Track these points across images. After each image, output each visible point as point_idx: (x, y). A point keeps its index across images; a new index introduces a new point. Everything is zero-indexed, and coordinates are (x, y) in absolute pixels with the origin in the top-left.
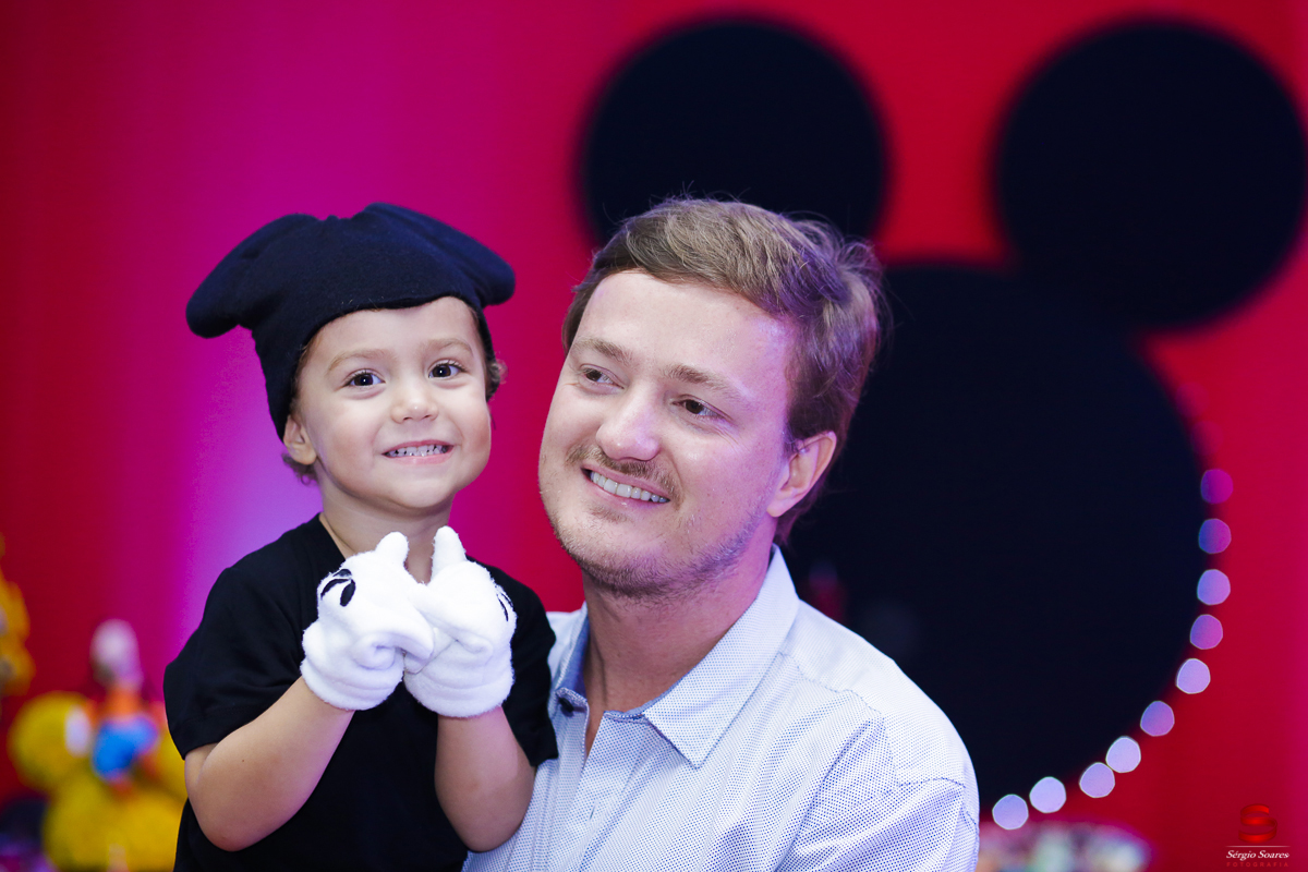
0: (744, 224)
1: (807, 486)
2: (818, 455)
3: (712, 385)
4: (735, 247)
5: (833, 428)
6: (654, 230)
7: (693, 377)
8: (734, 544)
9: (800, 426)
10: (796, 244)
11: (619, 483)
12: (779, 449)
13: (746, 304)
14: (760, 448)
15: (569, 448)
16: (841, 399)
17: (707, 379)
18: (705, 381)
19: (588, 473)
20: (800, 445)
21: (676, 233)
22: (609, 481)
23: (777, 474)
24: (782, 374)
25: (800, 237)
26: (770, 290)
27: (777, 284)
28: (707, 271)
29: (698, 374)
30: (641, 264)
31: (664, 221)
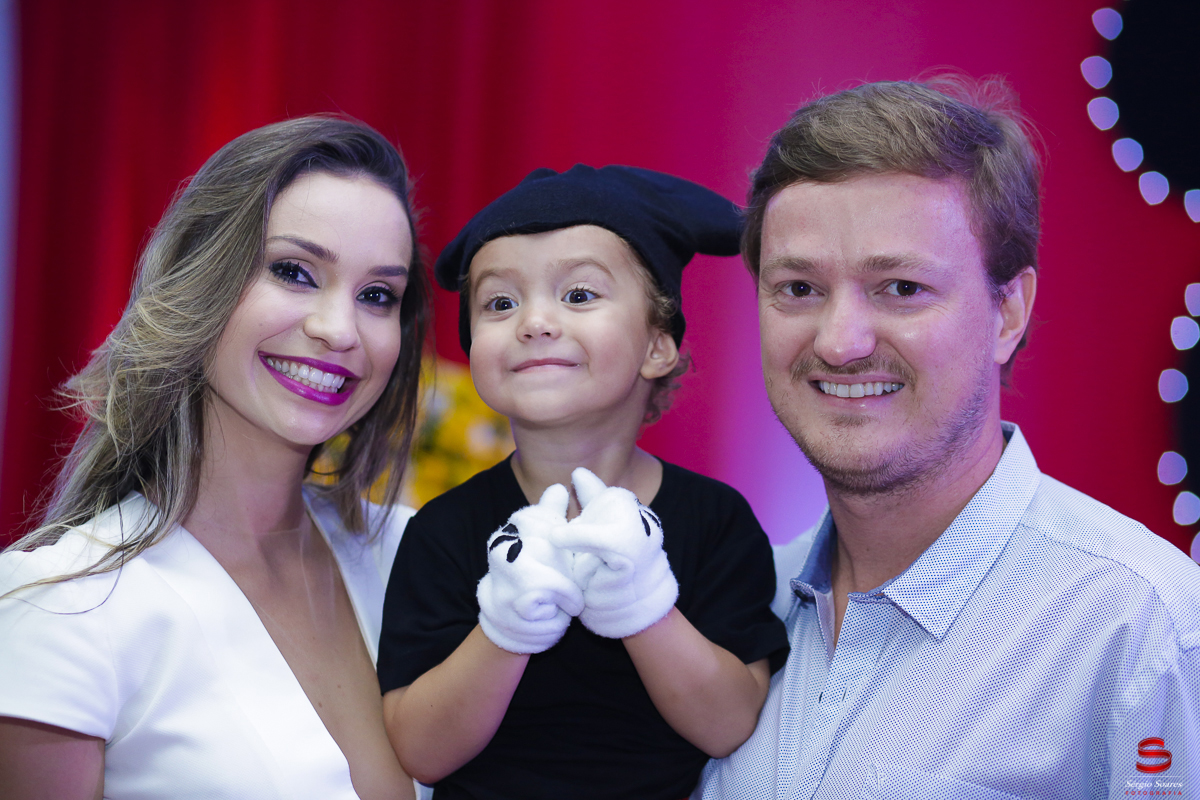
0: (882, 104)
1: (1022, 324)
2: (1023, 293)
3: (906, 266)
4: (882, 129)
5: (1030, 263)
6: (802, 138)
7: (886, 263)
8: (974, 404)
9: (1000, 270)
10: (936, 105)
11: (850, 385)
12: (987, 301)
13: (913, 180)
14: (969, 306)
15: (790, 366)
16: (1028, 236)
17: (900, 262)
18: (898, 264)
19: (816, 384)
20: (1004, 288)
21: (823, 134)
22: (840, 386)
23: (992, 324)
24: (967, 232)
25: (936, 96)
26: (928, 157)
27: (932, 148)
28: (866, 159)
29: (890, 260)
30: (801, 173)
31: (808, 126)
